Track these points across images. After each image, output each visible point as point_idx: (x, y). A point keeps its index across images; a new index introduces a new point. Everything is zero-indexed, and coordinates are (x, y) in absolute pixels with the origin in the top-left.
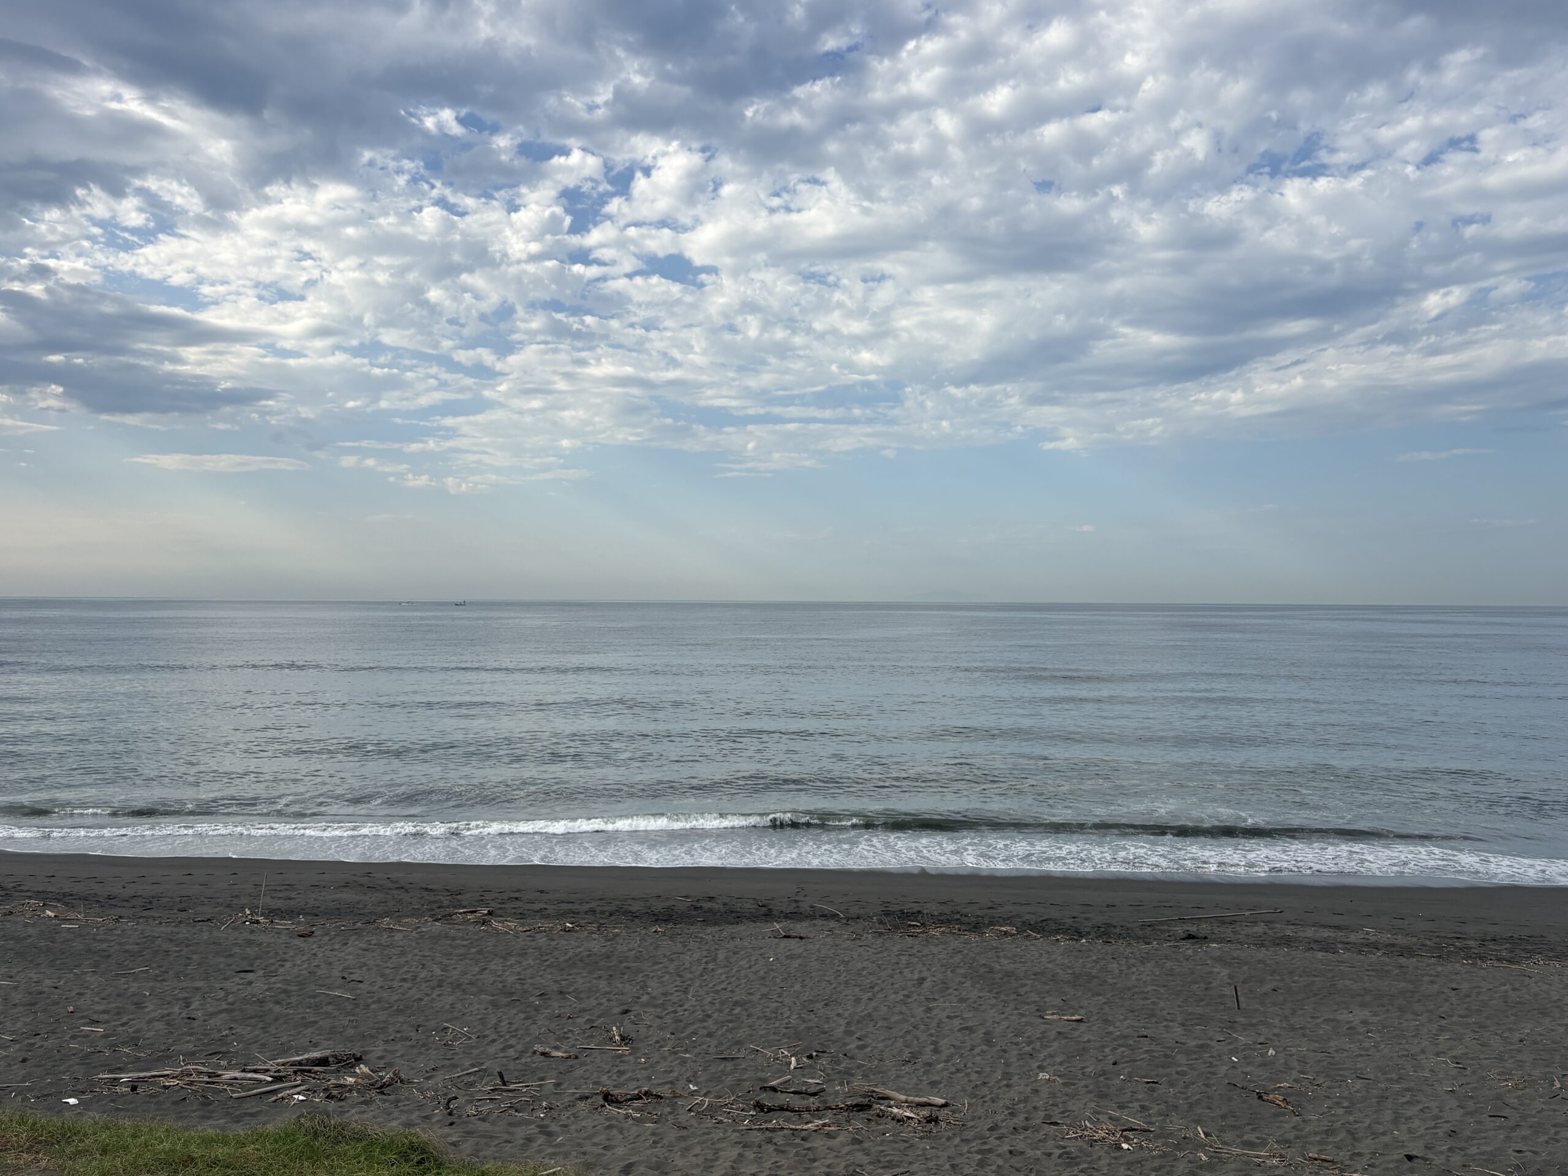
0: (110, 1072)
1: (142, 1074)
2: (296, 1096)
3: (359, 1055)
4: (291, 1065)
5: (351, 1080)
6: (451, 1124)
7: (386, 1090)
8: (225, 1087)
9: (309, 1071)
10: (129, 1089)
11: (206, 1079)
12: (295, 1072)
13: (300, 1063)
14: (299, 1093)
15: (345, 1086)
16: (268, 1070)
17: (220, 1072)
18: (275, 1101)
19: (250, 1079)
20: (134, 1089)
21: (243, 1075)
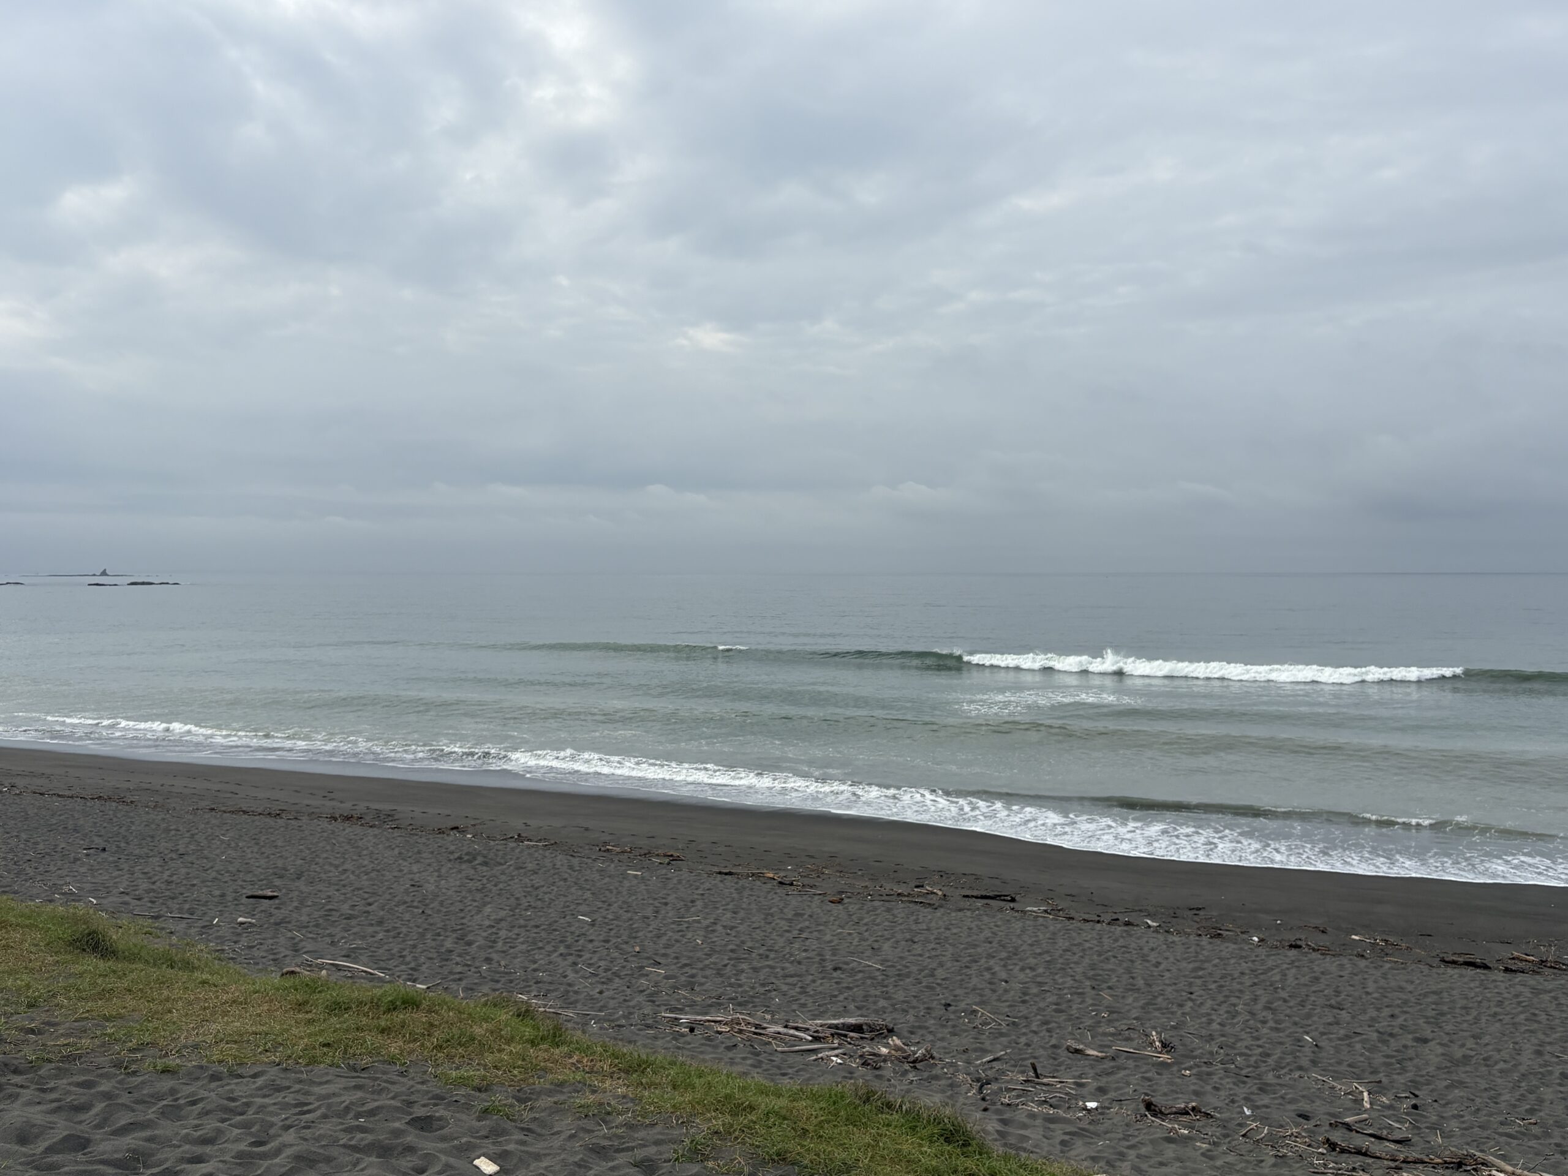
0: (671, 1011)
1: (699, 1018)
2: (834, 1059)
3: (891, 1026)
4: (829, 1027)
5: (884, 1051)
6: (985, 1110)
7: (918, 1065)
8: (770, 1040)
9: (845, 1036)
10: (687, 1030)
11: (753, 1029)
12: (832, 1035)
13: (836, 1027)
14: (837, 1056)
15: (880, 1055)
16: (808, 1029)
17: (765, 1025)
18: (815, 1060)
19: (792, 1036)
20: (692, 1030)
21: (785, 1030)
